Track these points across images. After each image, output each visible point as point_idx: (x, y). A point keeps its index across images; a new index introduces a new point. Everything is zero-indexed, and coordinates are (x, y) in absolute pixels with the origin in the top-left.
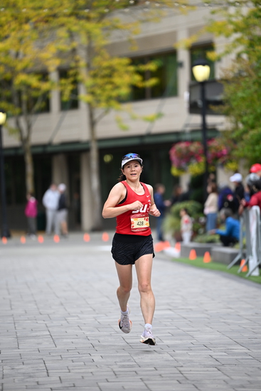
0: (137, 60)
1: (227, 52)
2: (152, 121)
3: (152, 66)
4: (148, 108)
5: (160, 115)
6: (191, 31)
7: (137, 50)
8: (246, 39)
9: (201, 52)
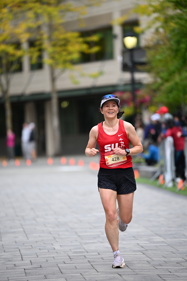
0: (84, 34)
1: (149, 27)
2: (95, 77)
3: (95, 38)
4: (93, 68)
5: (101, 73)
6: (123, 12)
7: (84, 26)
8: (162, 18)
9: (130, 28)
